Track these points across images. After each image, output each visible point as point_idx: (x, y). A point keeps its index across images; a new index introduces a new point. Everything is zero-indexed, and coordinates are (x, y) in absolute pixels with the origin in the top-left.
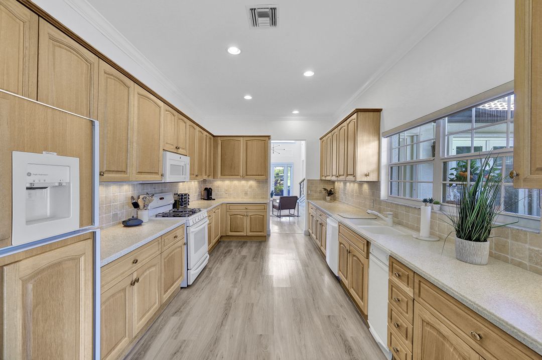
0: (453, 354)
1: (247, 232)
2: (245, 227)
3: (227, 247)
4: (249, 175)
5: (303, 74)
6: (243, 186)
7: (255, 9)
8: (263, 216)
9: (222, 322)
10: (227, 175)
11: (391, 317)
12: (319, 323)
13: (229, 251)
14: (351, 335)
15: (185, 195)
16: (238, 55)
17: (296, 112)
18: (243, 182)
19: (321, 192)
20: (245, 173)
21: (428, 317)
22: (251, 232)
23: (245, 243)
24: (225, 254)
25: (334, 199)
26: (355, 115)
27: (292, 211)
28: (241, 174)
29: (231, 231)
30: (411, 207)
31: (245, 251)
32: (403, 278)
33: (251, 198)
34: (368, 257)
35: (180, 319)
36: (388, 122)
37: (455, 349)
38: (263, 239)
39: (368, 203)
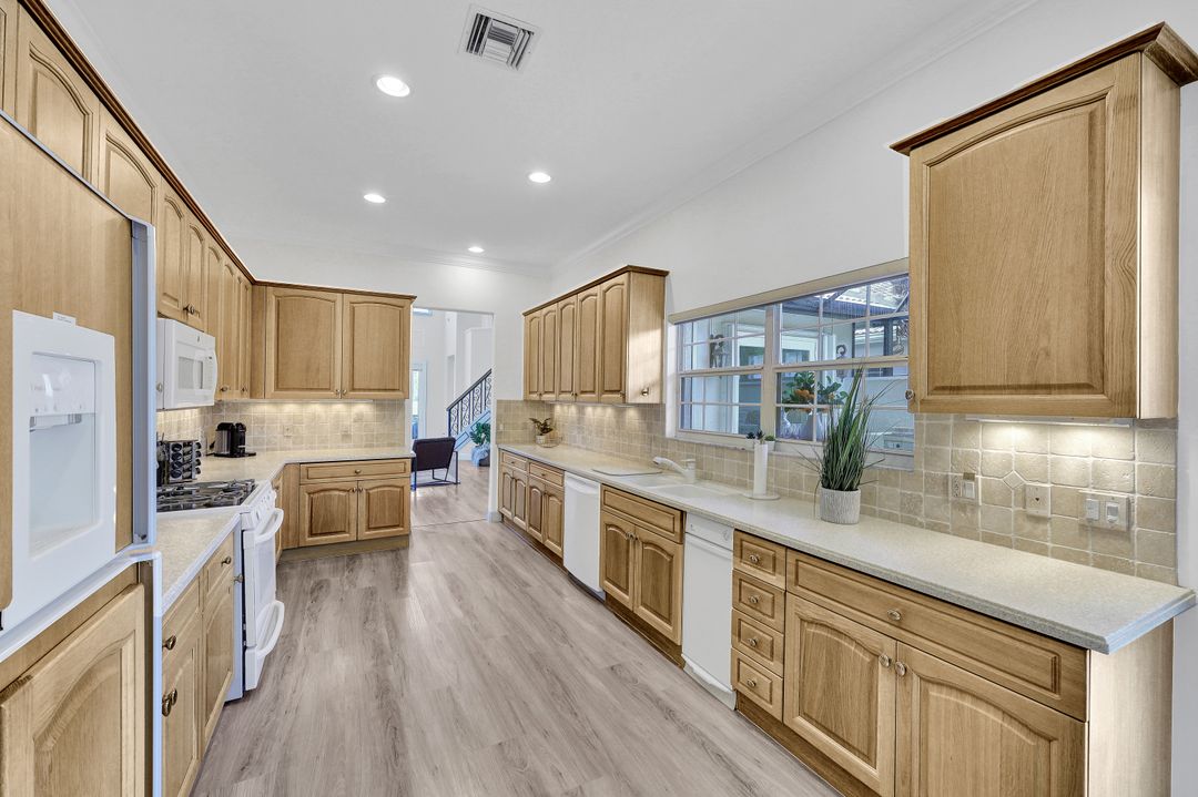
0: (855, 654)
1: (359, 530)
2: (353, 517)
3: (309, 576)
4: (360, 390)
5: (527, 175)
6: (337, 417)
7: (487, 19)
8: (403, 487)
9: (394, 747)
10: (294, 389)
11: (738, 632)
12: (600, 683)
13: (319, 586)
14: (662, 688)
15: (185, 445)
16: (400, 98)
17: (476, 249)
18: (339, 408)
19: (525, 427)
20: (347, 385)
21: (812, 612)
22: (369, 529)
23: (353, 558)
24: (311, 593)
25: (554, 442)
26: (623, 278)
27: (440, 473)
28: (338, 386)
29: (312, 534)
30: (728, 448)
31: (364, 578)
32: (764, 562)
33: (360, 447)
34: (682, 542)
35: (266, 782)
36: (681, 297)
37: (858, 644)
38: (399, 543)
39: (637, 444)
